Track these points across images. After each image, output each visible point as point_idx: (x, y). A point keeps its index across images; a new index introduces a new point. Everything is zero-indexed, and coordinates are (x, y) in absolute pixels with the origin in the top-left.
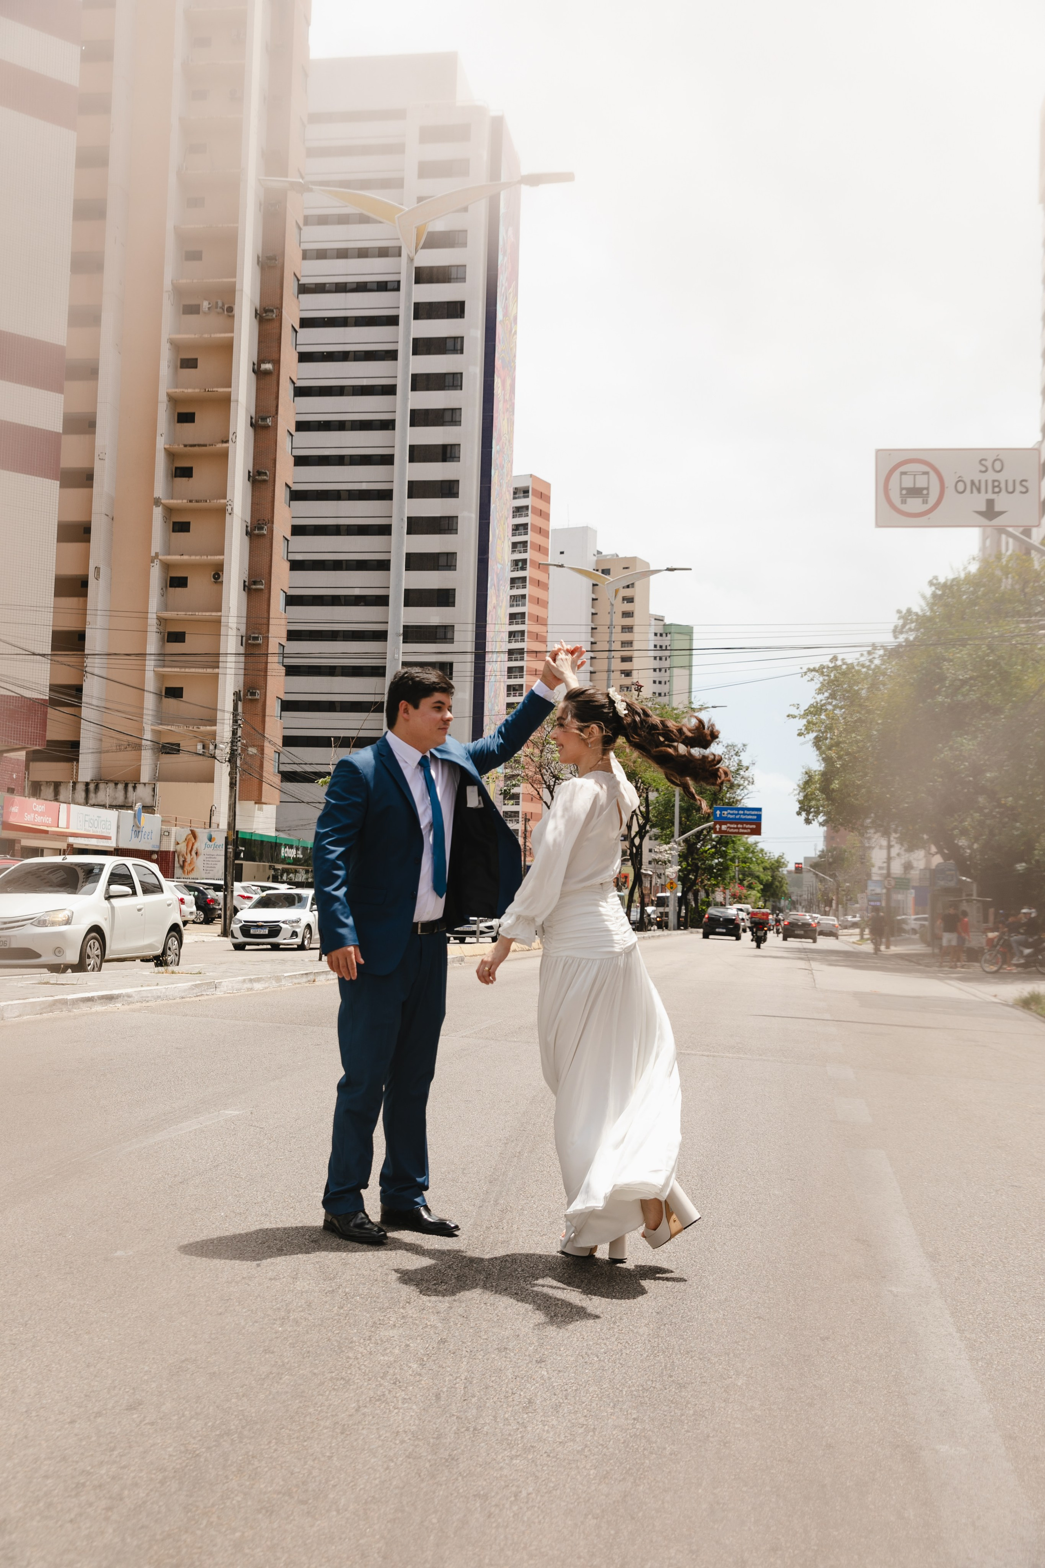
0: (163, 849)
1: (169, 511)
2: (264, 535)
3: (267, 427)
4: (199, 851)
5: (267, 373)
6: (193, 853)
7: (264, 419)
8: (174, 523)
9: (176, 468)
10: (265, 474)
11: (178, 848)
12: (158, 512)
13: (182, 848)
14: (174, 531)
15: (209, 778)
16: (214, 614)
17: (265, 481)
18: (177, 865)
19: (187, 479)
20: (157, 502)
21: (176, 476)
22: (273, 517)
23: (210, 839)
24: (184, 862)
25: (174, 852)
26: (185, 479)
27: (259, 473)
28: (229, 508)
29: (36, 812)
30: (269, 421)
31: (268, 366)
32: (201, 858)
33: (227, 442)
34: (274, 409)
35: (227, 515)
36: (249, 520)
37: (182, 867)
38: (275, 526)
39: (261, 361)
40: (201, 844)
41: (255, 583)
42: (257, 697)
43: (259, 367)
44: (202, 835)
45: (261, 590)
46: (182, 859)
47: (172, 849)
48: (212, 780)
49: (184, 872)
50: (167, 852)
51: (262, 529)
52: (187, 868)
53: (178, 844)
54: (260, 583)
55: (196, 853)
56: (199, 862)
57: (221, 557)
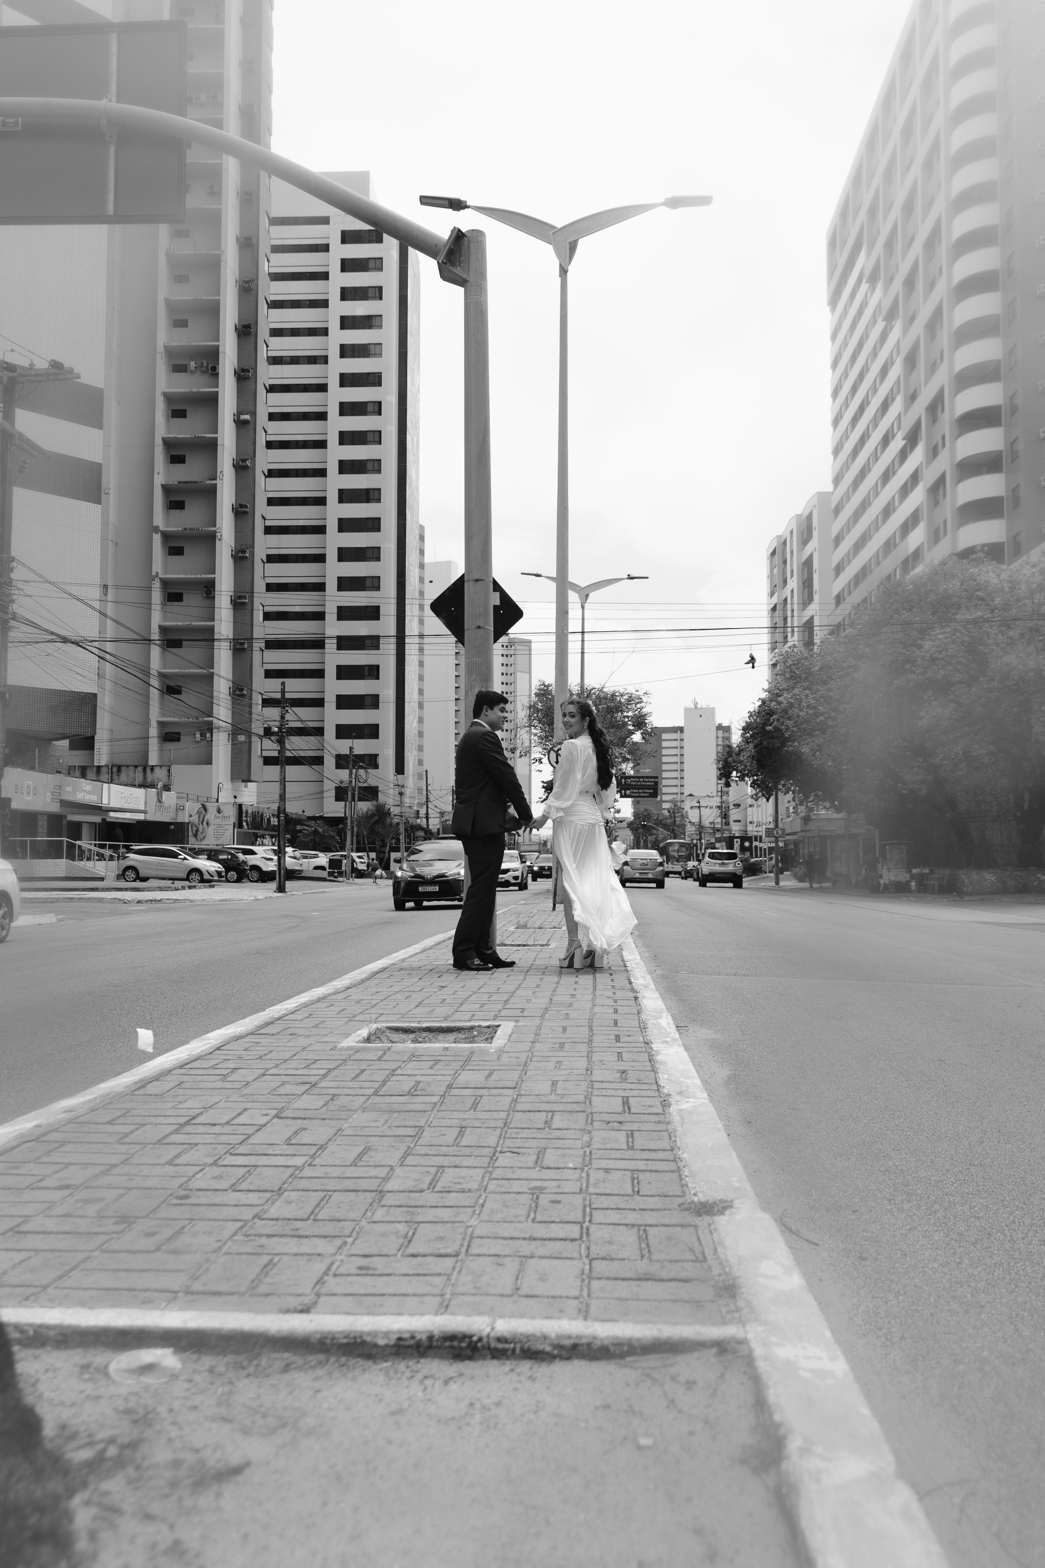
0: (179, 820)
1: (167, 537)
2: (246, 557)
3: (247, 467)
4: (210, 822)
5: (246, 422)
6: (205, 824)
7: (244, 461)
8: (170, 548)
9: (171, 502)
10: (246, 506)
11: (192, 819)
12: (157, 538)
13: (195, 819)
14: (170, 554)
15: (208, 760)
16: (208, 623)
17: (246, 512)
18: (190, 834)
19: (179, 511)
20: (156, 529)
21: (170, 508)
22: (253, 542)
23: (219, 811)
24: (197, 831)
25: (188, 823)
26: (178, 511)
27: (241, 506)
28: (218, 534)
29: (85, 791)
30: (248, 463)
31: (247, 417)
32: (212, 827)
33: (215, 479)
34: (252, 452)
35: (217, 541)
36: (233, 546)
37: (195, 835)
38: (255, 550)
39: (239, 413)
40: (211, 816)
41: (240, 597)
42: (245, 692)
43: (239, 417)
44: (212, 807)
45: (245, 603)
46: (195, 829)
47: (187, 821)
48: (210, 762)
49: (197, 840)
50: (183, 824)
51: (245, 552)
52: (200, 836)
53: (191, 816)
54: (244, 597)
55: (207, 824)
56: (210, 831)
57: (213, 576)
